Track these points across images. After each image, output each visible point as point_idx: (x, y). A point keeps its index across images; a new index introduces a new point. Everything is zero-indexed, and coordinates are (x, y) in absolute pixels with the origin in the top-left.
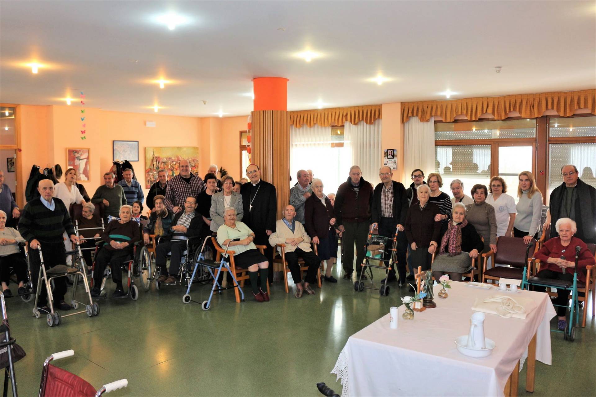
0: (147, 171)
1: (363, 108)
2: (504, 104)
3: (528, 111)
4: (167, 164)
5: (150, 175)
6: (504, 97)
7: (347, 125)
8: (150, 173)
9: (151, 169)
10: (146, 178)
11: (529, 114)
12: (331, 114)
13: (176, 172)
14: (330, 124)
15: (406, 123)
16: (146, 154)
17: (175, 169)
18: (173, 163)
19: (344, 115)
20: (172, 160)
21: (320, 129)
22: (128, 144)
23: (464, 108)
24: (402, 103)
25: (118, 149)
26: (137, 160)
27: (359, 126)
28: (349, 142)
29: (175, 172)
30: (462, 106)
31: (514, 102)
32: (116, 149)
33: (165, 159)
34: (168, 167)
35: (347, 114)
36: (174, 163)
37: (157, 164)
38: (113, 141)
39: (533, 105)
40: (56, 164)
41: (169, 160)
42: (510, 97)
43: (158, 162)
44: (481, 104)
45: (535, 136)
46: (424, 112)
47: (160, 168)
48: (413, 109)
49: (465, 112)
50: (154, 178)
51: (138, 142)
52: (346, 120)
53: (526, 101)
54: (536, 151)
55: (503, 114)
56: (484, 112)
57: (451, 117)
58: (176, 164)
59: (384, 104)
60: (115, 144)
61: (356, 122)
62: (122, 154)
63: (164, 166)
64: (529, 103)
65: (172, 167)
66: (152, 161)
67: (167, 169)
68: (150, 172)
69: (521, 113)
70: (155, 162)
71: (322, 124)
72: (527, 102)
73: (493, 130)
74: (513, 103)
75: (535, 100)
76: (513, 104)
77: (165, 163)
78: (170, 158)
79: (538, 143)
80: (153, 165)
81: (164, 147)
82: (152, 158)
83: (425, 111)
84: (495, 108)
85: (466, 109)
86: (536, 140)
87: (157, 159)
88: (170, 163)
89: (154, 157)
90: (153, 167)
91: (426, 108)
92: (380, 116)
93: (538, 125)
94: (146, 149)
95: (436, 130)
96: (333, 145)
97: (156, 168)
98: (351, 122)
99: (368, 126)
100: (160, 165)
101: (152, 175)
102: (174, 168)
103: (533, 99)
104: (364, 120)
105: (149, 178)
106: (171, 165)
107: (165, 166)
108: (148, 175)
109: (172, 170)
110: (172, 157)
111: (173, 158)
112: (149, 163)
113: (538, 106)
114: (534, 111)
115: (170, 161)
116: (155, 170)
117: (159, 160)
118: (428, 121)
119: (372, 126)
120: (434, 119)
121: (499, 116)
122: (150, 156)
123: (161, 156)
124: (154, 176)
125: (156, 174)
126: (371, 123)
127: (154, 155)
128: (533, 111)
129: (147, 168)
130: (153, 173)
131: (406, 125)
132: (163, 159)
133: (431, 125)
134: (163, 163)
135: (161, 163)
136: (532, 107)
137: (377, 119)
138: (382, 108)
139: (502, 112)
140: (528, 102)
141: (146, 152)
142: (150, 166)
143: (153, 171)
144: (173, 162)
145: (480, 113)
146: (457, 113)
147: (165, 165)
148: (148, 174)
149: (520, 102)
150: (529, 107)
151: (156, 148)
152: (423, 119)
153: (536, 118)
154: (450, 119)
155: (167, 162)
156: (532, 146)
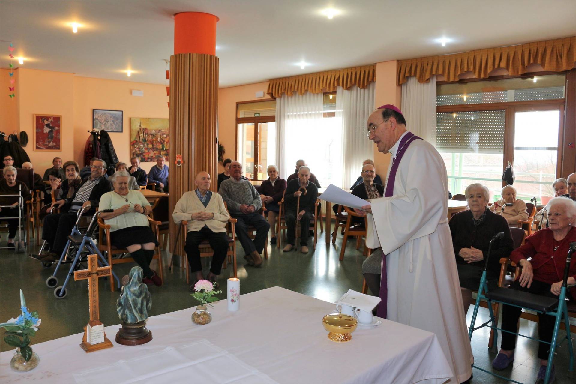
0: (132, 143)
1: (357, 70)
2: (522, 55)
3: (554, 63)
4: (156, 137)
5: (135, 147)
6: (523, 45)
7: (339, 90)
8: (136, 146)
9: (136, 141)
10: (131, 150)
11: (555, 66)
12: (322, 78)
13: (167, 145)
14: (322, 90)
15: (404, 86)
16: (132, 125)
17: (165, 143)
18: (163, 136)
19: (336, 78)
20: (162, 133)
21: (312, 97)
22: (110, 114)
23: (471, 63)
24: (398, 61)
25: (99, 119)
26: (121, 131)
27: (352, 92)
28: (341, 110)
29: (165, 145)
30: (469, 60)
31: (536, 51)
32: (96, 118)
33: (154, 131)
34: (157, 140)
35: (339, 77)
36: (165, 136)
37: (144, 136)
38: (94, 110)
39: (561, 54)
40: (21, 130)
41: (159, 132)
42: (530, 45)
43: (145, 134)
44: (492, 56)
45: (564, 97)
46: (424, 71)
47: (148, 140)
48: (411, 68)
49: (471, 68)
50: (140, 151)
51: (122, 111)
52: (338, 85)
53: (551, 49)
54: (564, 116)
55: (520, 67)
56: (496, 66)
57: (455, 75)
58: (166, 137)
59: (378, 63)
60: (95, 113)
61: (348, 86)
62: (103, 124)
63: (152, 139)
64: (555, 52)
65: (162, 140)
66: (139, 132)
67: (156, 142)
68: (136, 144)
69: (544, 66)
70: (142, 134)
71: (313, 90)
72: (552, 51)
73: (508, 91)
74: (534, 52)
75: (564, 47)
76: (533, 55)
77: (154, 135)
78: (160, 131)
79: (567, 105)
80: (140, 137)
81: (153, 119)
82: (138, 129)
83: (425, 69)
84: (510, 60)
85: (474, 65)
86: (565, 101)
87: (145, 130)
88: (159, 136)
89: (140, 129)
90: (139, 139)
91: (425, 65)
92: (375, 78)
93: (568, 82)
94: (132, 119)
95: (438, 94)
96: (325, 115)
97: (143, 140)
98: (343, 86)
99: (362, 90)
100: (147, 137)
101: (138, 147)
102: (164, 141)
103: (561, 45)
104: (357, 83)
105: (134, 151)
106: (160, 138)
107: (154, 139)
108: (133, 148)
109: (161, 143)
110: (162, 129)
111: (163, 131)
112: (135, 134)
113: (568, 54)
114: (562, 61)
115: (159, 134)
116: (141, 142)
117: (146, 132)
118: (428, 81)
119: (366, 91)
120: (437, 79)
121: (514, 71)
122: (136, 127)
123: (149, 128)
124: (140, 149)
125: (142, 147)
126: (364, 87)
127: (140, 126)
128: (560, 62)
129: (133, 140)
130: (139, 145)
131: (404, 88)
132: (151, 131)
133: (432, 87)
134: (152, 135)
135: (149, 136)
136: (559, 57)
137: (371, 81)
138: (376, 68)
139: (519, 66)
140: (555, 49)
141: (132, 122)
142: (136, 137)
143: (139, 144)
144: (163, 134)
145: (490, 68)
146: (462, 69)
147: (154, 137)
148: (133, 146)
149: (543, 50)
150: (555, 57)
151: (143, 119)
152: (423, 80)
153: (565, 72)
154: (453, 78)
155: (156, 134)
156: (560, 110)
